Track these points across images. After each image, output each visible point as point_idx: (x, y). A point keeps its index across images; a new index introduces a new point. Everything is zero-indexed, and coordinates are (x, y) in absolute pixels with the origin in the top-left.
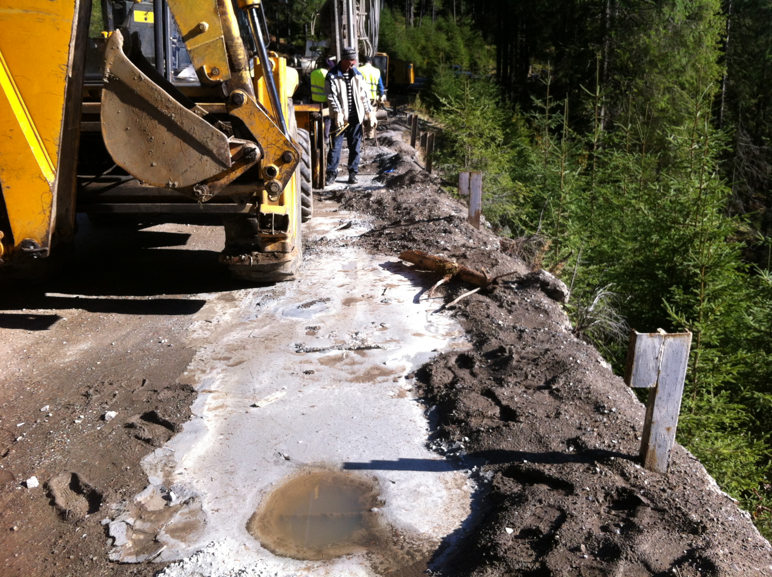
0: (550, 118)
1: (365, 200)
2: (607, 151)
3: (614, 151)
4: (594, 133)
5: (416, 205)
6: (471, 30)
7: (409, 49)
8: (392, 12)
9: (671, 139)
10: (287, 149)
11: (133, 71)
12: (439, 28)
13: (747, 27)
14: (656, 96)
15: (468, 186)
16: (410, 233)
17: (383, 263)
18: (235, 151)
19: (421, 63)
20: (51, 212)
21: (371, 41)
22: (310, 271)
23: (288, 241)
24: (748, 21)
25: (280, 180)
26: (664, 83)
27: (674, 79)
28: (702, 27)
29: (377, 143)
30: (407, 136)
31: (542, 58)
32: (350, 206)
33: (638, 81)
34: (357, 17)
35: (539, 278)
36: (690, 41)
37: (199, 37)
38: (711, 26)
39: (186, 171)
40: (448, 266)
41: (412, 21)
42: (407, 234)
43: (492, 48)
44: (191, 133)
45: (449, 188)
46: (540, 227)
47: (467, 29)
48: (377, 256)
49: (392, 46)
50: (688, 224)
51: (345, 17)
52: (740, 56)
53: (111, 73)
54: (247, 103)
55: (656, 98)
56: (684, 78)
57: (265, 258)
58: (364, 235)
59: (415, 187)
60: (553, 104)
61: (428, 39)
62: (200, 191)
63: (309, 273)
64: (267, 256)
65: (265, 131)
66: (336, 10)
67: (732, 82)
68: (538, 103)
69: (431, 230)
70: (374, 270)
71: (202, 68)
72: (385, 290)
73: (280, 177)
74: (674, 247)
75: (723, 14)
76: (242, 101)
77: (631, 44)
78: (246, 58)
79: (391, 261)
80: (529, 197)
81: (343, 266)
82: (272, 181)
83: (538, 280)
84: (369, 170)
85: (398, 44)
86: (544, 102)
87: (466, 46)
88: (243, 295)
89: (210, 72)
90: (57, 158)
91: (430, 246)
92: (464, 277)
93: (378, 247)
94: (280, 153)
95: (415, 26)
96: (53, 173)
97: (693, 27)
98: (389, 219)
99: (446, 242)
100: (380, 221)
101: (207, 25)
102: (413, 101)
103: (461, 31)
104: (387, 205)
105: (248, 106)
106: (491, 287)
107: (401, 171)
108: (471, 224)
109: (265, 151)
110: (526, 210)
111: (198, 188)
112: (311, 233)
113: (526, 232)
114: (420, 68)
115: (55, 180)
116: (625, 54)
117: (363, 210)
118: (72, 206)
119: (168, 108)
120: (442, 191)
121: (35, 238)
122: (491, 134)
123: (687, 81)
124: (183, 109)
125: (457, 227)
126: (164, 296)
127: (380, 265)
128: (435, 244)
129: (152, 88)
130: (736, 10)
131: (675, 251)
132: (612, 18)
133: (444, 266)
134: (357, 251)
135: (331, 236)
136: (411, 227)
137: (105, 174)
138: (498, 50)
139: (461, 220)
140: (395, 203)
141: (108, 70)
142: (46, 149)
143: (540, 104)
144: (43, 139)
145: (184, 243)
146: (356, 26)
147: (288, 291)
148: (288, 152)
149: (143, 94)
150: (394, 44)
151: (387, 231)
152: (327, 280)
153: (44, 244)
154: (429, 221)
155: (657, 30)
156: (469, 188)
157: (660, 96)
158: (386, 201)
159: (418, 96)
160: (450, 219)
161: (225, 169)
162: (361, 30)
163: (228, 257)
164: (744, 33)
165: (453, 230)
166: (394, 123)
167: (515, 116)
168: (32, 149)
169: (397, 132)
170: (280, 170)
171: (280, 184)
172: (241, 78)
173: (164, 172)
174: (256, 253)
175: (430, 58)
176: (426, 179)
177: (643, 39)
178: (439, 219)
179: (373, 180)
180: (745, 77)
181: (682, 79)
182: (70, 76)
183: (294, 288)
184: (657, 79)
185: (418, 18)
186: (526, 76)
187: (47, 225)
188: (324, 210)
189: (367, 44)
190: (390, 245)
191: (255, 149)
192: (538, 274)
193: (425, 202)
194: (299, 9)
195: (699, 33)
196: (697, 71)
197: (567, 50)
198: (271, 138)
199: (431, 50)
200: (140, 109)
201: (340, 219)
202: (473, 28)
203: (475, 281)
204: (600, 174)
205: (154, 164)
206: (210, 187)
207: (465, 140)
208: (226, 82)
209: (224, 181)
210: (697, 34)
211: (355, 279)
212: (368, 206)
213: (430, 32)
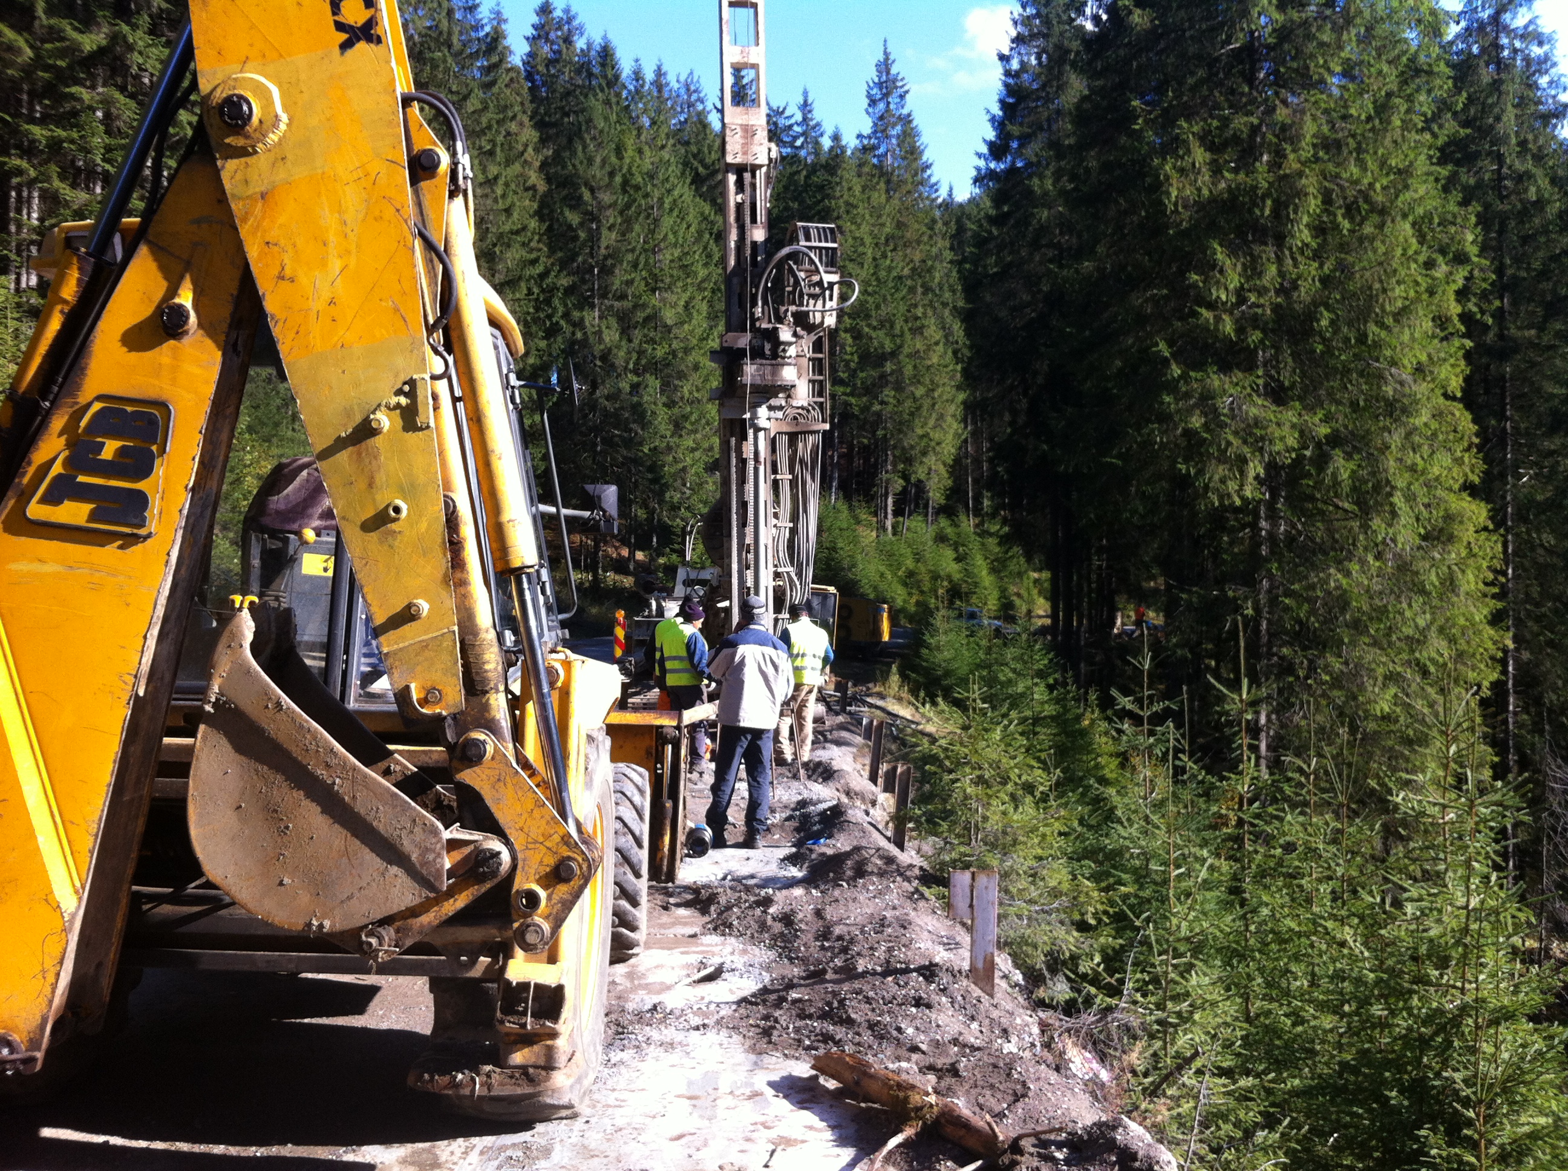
0: (1151, 733)
1: (758, 911)
2: (1270, 810)
3: (1283, 810)
4: (1241, 773)
5: (862, 932)
6: (999, 544)
7: (882, 575)
8: (851, 508)
9: (1399, 800)
10: (567, 853)
11: (266, 693)
12: (941, 538)
13: (1545, 548)
14: (1370, 689)
15: (968, 901)
16: (842, 1002)
17: (776, 1077)
18: (458, 855)
19: (905, 601)
20: (58, 975)
21: (799, 574)
22: (616, 1094)
23: (561, 1043)
24: (1548, 539)
25: (546, 918)
26: (1384, 664)
27: (1405, 656)
28: (1453, 555)
29: (802, 772)
30: (864, 756)
31: (1142, 598)
32: (724, 924)
33: (1331, 659)
34: (774, 530)
35: (1114, 1140)
36: (1432, 584)
37: (407, 629)
38: (1472, 555)
39: (349, 898)
40: (915, 1099)
41: (889, 524)
42: (836, 1004)
43: (1046, 575)
44: (368, 818)
45: (935, 889)
46: (1129, 985)
47: (992, 542)
48: (766, 1059)
49: (850, 569)
50: (1448, 986)
51: (749, 530)
52: (1537, 605)
53: (221, 694)
54: (493, 758)
55: (1368, 694)
56: (1425, 654)
57: (508, 1080)
58: (744, 1000)
59: (864, 886)
60: (1157, 707)
61: (918, 557)
62: (374, 941)
63: (611, 1099)
64: (511, 1077)
65: (525, 815)
66: (734, 517)
67: (1526, 655)
68: (1126, 702)
69: (888, 996)
70: (755, 1095)
71: (407, 688)
72: (773, 1152)
73: (547, 912)
74: (1421, 1035)
75: (1495, 531)
76: (481, 756)
77: (1313, 587)
78: (500, 668)
79: (795, 1073)
80: (1105, 912)
81: (690, 1083)
82: (529, 920)
83: (1112, 1145)
84: (777, 837)
85: (861, 566)
86: (1139, 701)
87: (993, 570)
88: (458, 1153)
89: (422, 696)
90: (88, 862)
91: (882, 1037)
92: (949, 1130)
93: (770, 1035)
94: (551, 861)
95: (894, 534)
96: (76, 892)
97: (1437, 556)
98: (804, 961)
99: (917, 1029)
100: (784, 966)
101: (424, 606)
102: (885, 677)
103: (983, 544)
104: (803, 926)
105: (494, 764)
106: (1006, 1159)
107: (841, 843)
108: (976, 984)
109: (520, 856)
110: (1102, 940)
111: (371, 934)
112: (634, 989)
113: (1098, 1001)
114: (903, 610)
115: (79, 907)
116: (1300, 607)
117: (752, 937)
118: (112, 956)
119: (328, 766)
120: (922, 896)
121: (15, 1029)
122: (1024, 778)
123: (1431, 660)
124: (360, 770)
125: (944, 990)
126: (289, 1150)
127: (771, 1084)
128: (895, 1033)
129: (301, 727)
130: (1521, 517)
131: (1424, 1043)
132: (1272, 537)
133: (906, 1099)
134: (725, 1041)
135: (671, 1001)
136: (846, 987)
137: (191, 889)
138: (1054, 581)
139: (955, 974)
140: (821, 923)
141: (216, 689)
142: (69, 842)
143: (1129, 707)
144: (64, 820)
145: (360, 1010)
146: (770, 546)
147: (557, 1147)
148: (569, 858)
149: (282, 738)
150: (854, 566)
151: (794, 995)
152: (648, 1120)
153: (34, 1044)
154: (885, 974)
155: (1363, 562)
156: (971, 906)
157: (1377, 690)
158: (800, 916)
159: (894, 668)
160: (929, 971)
161: (432, 895)
162: (781, 554)
163: (426, 1076)
164: (1541, 560)
165: (935, 998)
166: (842, 727)
167: (1088, 715)
168: (41, 840)
169: (844, 748)
170: (549, 898)
171: (546, 927)
172: (486, 707)
173: (304, 898)
174: (488, 1068)
175: (922, 592)
176: (891, 868)
177: (1335, 578)
178: (906, 971)
179: (782, 860)
180: (1551, 643)
181: (1423, 655)
182: (141, 693)
183: (574, 1140)
184: (1369, 657)
185: (901, 519)
186: (1110, 633)
187: (46, 1002)
188: (670, 933)
189: (791, 580)
190: (797, 1030)
191: (499, 853)
192: (1114, 1128)
193: (882, 923)
194: (675, 500)
195: (1449, 567)
196: (1452, 640)
197: (1184, 596)
198: (537, 828)
199: (926, 578)
200: (270, 768)
201: (700, 957)
202: (1005, 541)
203: (971, 1142)
204: (1259, 857)
205: (286, 881)
206: (397, 931)
207: (969, 790)
208: (454, 717)
209: (428, 919)
210: (1445, 569)
211: (710, 1119)
212: (763, 926)
213: (924, 544)
